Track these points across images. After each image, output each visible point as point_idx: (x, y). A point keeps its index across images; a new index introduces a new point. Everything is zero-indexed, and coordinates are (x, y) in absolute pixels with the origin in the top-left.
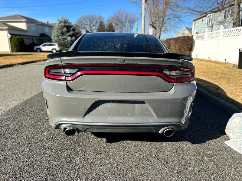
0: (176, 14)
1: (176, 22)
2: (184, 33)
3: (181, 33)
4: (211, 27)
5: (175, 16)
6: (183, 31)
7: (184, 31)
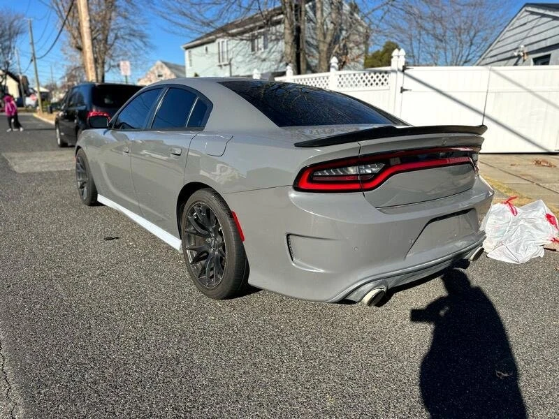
0: (134, 27)
1: (136, 47)
2: (160, 74)
3: (154, 73)
4: (228, 67)
5: (133, 34)
6: (157, 68)
7: (160, 69)
